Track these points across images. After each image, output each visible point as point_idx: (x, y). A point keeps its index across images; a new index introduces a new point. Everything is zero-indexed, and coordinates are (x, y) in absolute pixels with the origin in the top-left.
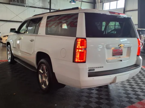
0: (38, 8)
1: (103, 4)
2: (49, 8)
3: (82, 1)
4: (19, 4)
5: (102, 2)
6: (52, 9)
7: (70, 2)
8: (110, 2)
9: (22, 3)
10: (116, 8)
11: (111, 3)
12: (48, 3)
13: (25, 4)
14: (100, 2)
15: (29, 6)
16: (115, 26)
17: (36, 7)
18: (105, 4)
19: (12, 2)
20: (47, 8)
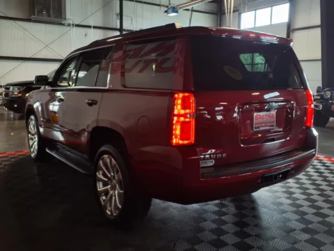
0: (95, 27)
1: (240, 14)
2: (118, 27)
3: (193, 10)
4: (52, 19)
5: (238, 11)
6: (125, 30)
7: (166, 12)
8: (255, 10)
9: (57, 17)
10: (269, 24)
11: (258, 11)
12: (115, 17)
13: (65, 19)
14: (234, 11)
15: (73, 25)
17: (89, 27)
18: (244, 15)
19: (34, 15)
20: (114, 27)
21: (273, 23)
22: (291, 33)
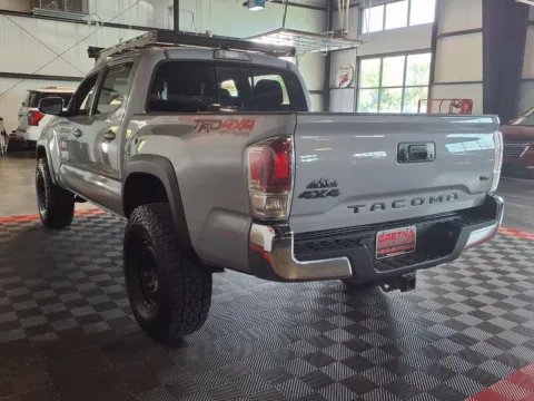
0: (134, 28)
1: (361, 10)
2: (172, 27)
3: (287, 3)
4: (67, 13)
5: (358, 5)
7: (245, 4)
8: (385, 4)
9: (74, 10)
10: (405, 25)
11: (388, 5)
12: (167, 11)
13: (87, 14)
14: (351, 6)
15: (100, 23)
16: (404, 87)
17: (126, 27)
18: (367, 11)
19: (38, 7)
21: (411, 24)
22: (438, 41)
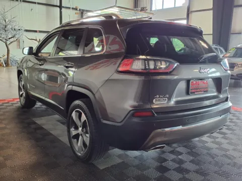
0: (39, 3)
2: (58, 4)
6: (64, 7)
10: (173, 6)
15: (21, 0)
20: (55, 4)
21: (176, 6)
